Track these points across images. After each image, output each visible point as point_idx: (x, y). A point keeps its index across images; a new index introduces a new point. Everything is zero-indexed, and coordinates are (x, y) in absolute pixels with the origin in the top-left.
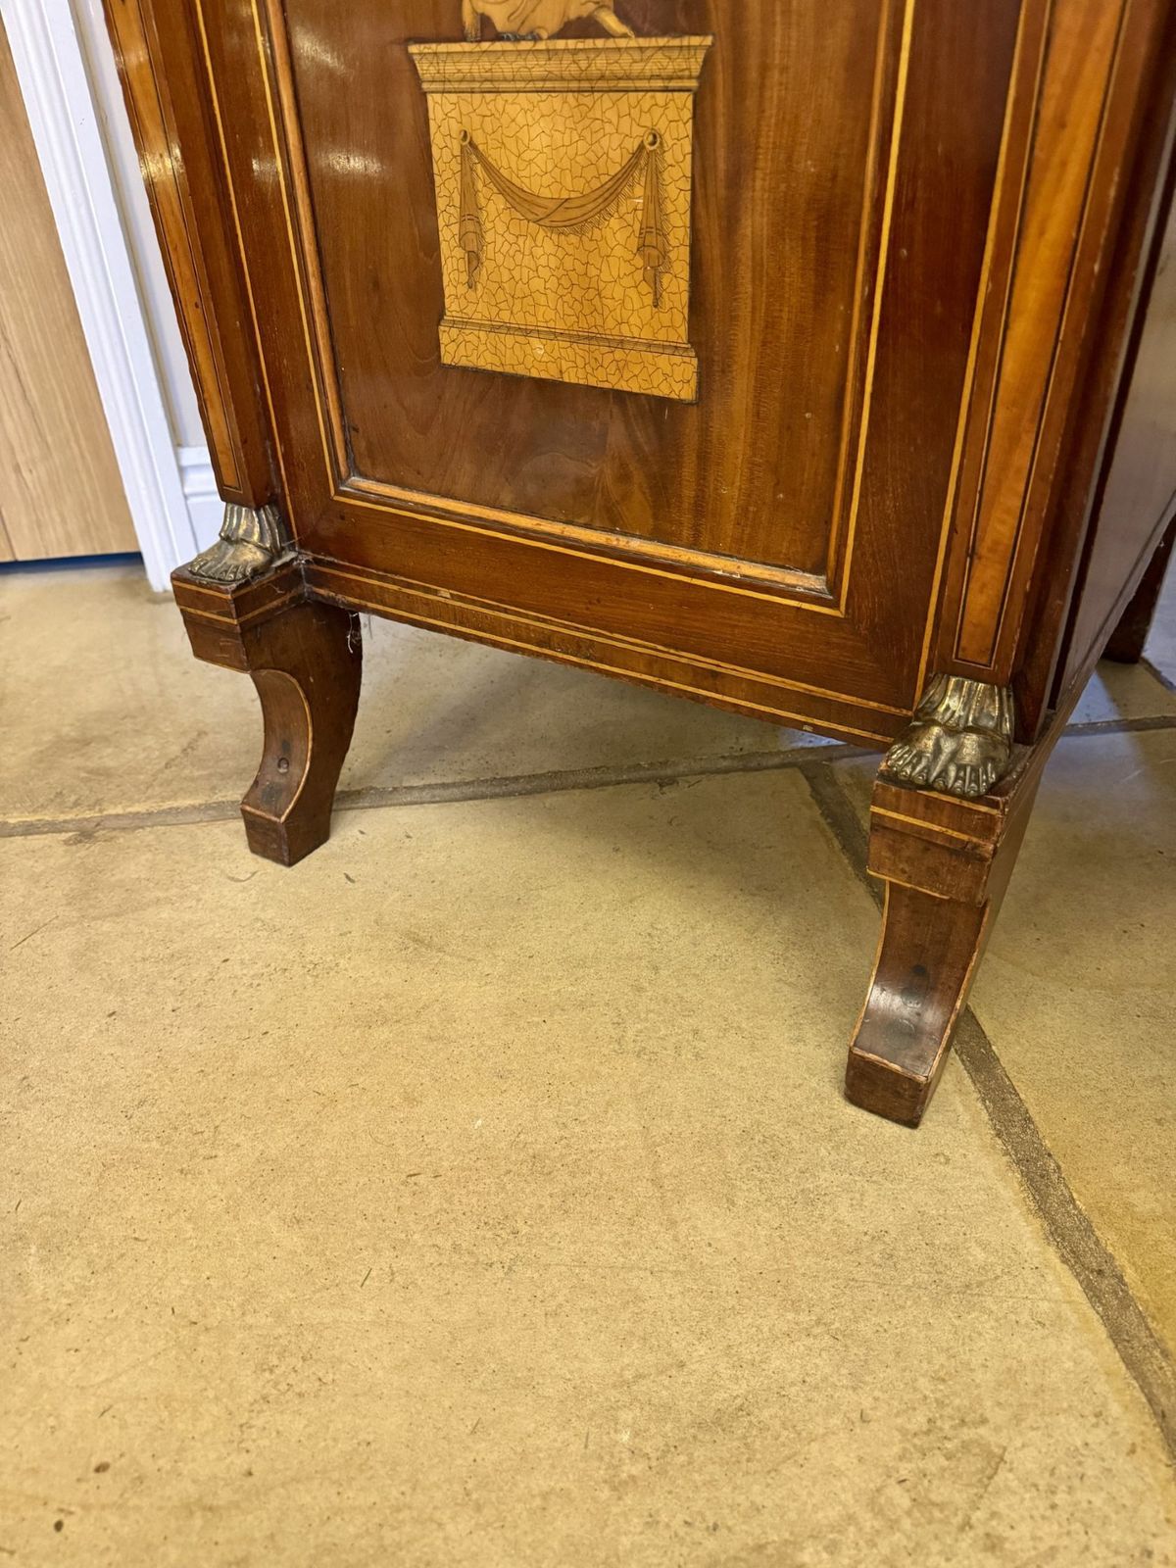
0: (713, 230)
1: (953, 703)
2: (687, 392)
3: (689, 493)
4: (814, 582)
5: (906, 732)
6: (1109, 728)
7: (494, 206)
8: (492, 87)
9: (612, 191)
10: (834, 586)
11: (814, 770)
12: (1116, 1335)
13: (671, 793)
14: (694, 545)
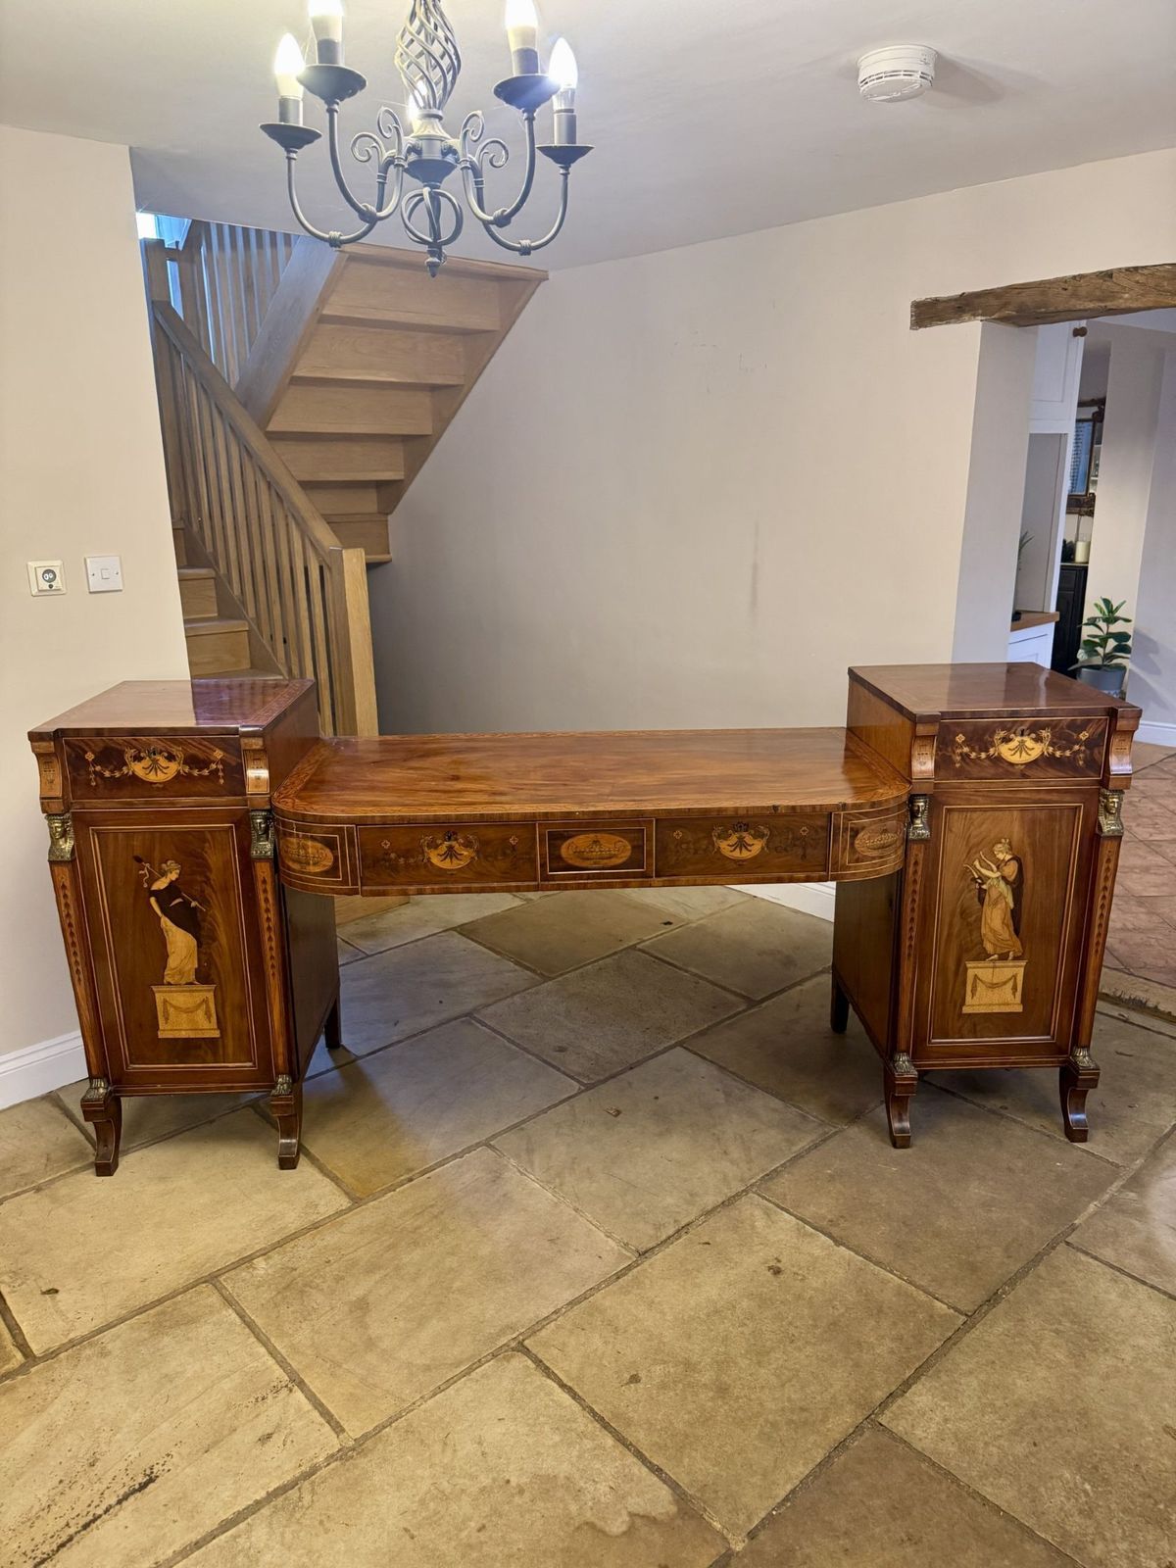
0: (220, 1010)
1: (280, 1080)
2: (218, 1036)
3: (221, 1052)
4: (250, 1064)
5: (274, 1087)
6: (332, 1069)
7: (171, 1010)
8: (171, 992)
9: (201, 1003)
10: (254, 1064)
11: (253, 1105)
12: (336, 1184)
13: (215, 1124)
14: (224, 1062)
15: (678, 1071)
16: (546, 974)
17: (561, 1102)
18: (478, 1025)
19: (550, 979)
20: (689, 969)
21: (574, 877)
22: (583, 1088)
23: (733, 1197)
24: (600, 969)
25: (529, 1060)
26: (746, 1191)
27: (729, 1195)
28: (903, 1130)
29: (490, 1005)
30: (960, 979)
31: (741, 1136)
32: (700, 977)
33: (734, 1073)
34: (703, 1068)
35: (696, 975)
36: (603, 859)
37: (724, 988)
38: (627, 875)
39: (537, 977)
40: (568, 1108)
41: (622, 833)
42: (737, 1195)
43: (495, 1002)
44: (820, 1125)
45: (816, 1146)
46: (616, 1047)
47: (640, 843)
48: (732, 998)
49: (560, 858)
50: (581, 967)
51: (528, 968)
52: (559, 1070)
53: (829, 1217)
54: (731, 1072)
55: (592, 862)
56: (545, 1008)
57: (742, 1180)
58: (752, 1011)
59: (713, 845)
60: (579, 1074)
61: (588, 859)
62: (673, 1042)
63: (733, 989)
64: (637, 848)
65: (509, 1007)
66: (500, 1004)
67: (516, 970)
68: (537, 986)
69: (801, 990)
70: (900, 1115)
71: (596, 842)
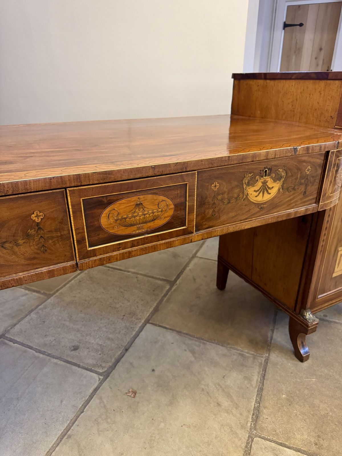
15: (156, 343)
16: (48, 293)
17: (91, 397)
18: (11, 343)
19: (52, 295)
20: (130, 270)
21: (118, 247)
22: (101, 377)
23: (246, 447)
24: (80, 281)
25: (56, 364)
26: (251, 438)
27: (244, 445)
28: (306, 353)
29: (15, 325)
30: (335, 258)
31: (219, 385)
32: (138, 274)
33: (187, 334)
34: (170, 337)
35: (134, 273)
36: (146, 222)
37: (153, 277)
38: (171, 235)
39: (42, 296)
40: (98, 401)
41: (165, 191)
42: (248, 443)
43: (19, 321)
44: (254, 358)
45: (264, 377)
46: (111, 336)
47: (183, 199)
48: (159, 282)
49: (100, 228)
50: (67, 283)
51: (34, 291)
52: (79, 366)
53: (313, 440)
54: (184, 334)
55: (135, 228)
56: (54, 318)
57: (242, 427)
58: (174, 288)
59: (243, 193)
60: (94, 366)
61: (132, 225)
62: (143, 321)
63: (158, 277)
64: (180, 207)
65: (29, 323)
66: (22, 322)
67: (27, 294)
68: (44, 302)
69: (190, 270)
70: (302, 343)
71: (139, 205)
